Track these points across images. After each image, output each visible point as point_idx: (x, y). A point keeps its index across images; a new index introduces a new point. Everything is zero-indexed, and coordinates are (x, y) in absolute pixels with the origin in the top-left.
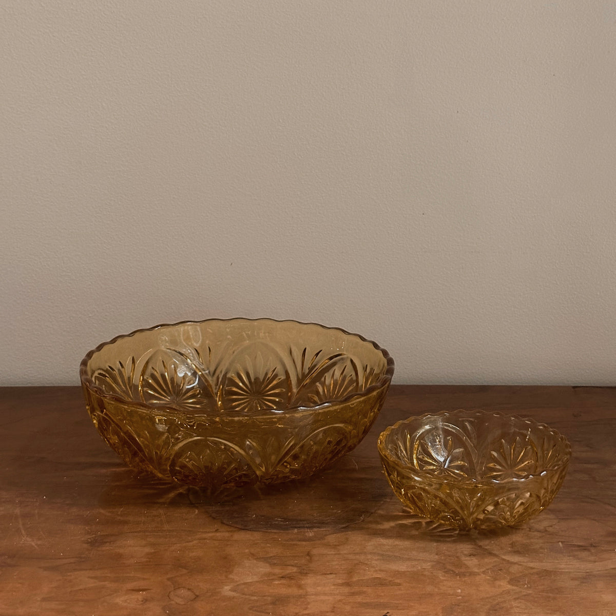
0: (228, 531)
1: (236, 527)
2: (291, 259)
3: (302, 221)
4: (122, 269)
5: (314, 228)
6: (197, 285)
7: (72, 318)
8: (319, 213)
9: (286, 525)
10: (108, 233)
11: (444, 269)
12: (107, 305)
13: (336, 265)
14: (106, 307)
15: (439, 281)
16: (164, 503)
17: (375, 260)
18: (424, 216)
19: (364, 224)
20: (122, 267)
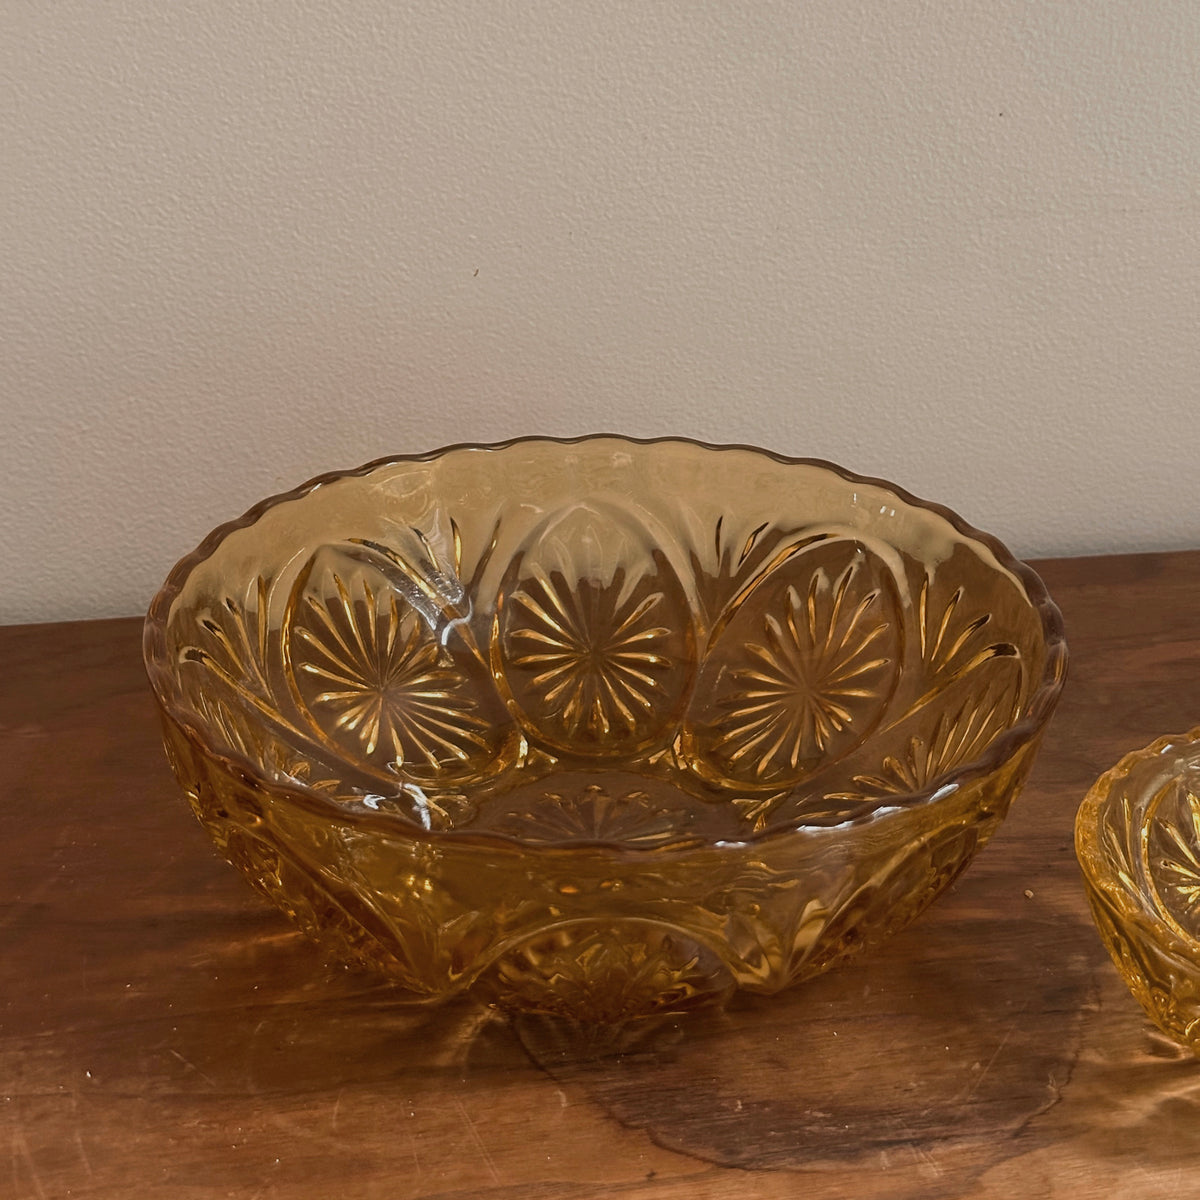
0: (686, 1178)
1: (705, 1160)
2: (639, 252)
3: (670, 149)
4: (168, 298)
5: (703, 166)
6: (382, 335)
7: (32, 438)
8: (720, 124)
9: (847, 1137)
10: (125, 202)
11: (1048, 260)
12: (132, 399)
13: (760, 262)
14: (130, 403)
15: (1033, 292)
16: (453, 1071)
17: (866, 246)
18: (1002, 119)
19: (840, 150)
20: (169, 294)
